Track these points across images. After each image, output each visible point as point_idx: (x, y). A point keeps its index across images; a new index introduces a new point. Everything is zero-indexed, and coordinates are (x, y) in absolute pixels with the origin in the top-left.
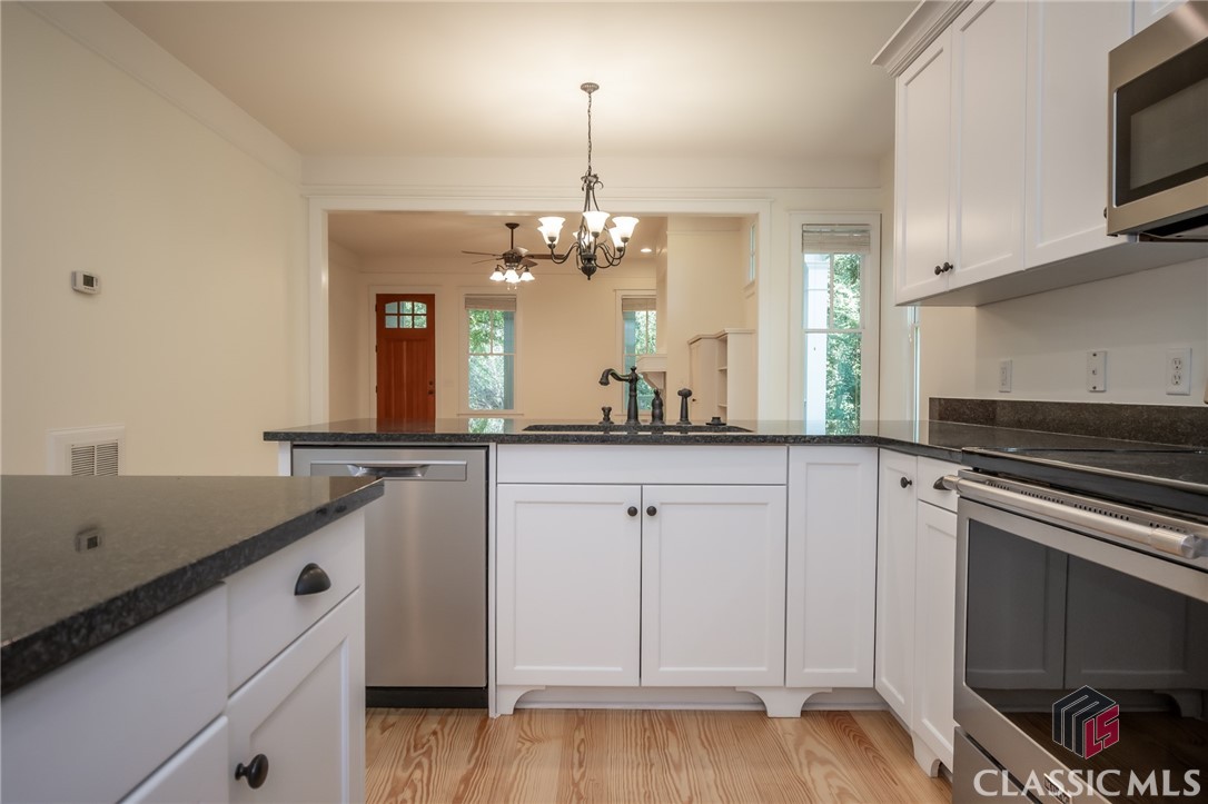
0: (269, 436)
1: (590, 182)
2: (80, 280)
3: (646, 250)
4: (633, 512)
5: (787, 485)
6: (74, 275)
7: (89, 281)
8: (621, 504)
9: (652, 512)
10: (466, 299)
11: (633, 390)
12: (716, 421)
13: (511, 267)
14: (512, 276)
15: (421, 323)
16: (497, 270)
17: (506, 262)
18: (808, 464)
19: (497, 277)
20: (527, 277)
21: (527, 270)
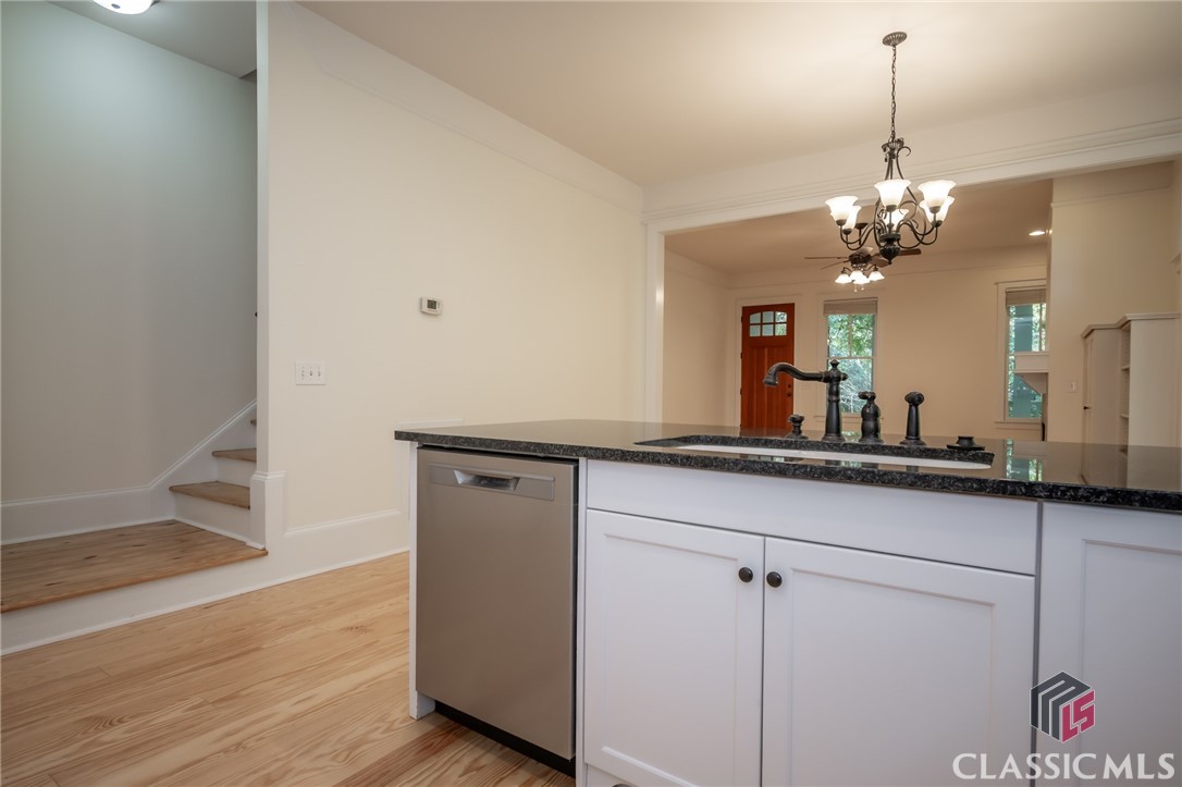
0: (399, 435)
1: (893, 150)
2: (425, 304)
3: (1037, 233)
4: (746, 575)
5: (1038, 577)
6: (421, 300)
7: (432, 304)
8: (735, 560)
9: (774, 580)
10: (825, 306)
11: (834, 394)
12: (965, 443)
13: (856, 269)
14: (858, 278)
15: (781, 330)
16: (843, 272)
17: (853, 263)
18: (1089, 542)
19: (843, 279)
20: (876, 276)
21: (876, 270)
